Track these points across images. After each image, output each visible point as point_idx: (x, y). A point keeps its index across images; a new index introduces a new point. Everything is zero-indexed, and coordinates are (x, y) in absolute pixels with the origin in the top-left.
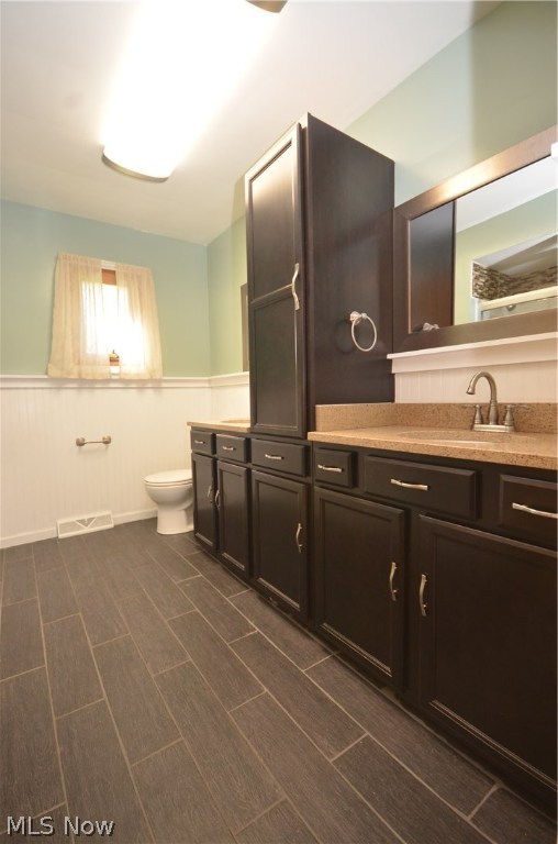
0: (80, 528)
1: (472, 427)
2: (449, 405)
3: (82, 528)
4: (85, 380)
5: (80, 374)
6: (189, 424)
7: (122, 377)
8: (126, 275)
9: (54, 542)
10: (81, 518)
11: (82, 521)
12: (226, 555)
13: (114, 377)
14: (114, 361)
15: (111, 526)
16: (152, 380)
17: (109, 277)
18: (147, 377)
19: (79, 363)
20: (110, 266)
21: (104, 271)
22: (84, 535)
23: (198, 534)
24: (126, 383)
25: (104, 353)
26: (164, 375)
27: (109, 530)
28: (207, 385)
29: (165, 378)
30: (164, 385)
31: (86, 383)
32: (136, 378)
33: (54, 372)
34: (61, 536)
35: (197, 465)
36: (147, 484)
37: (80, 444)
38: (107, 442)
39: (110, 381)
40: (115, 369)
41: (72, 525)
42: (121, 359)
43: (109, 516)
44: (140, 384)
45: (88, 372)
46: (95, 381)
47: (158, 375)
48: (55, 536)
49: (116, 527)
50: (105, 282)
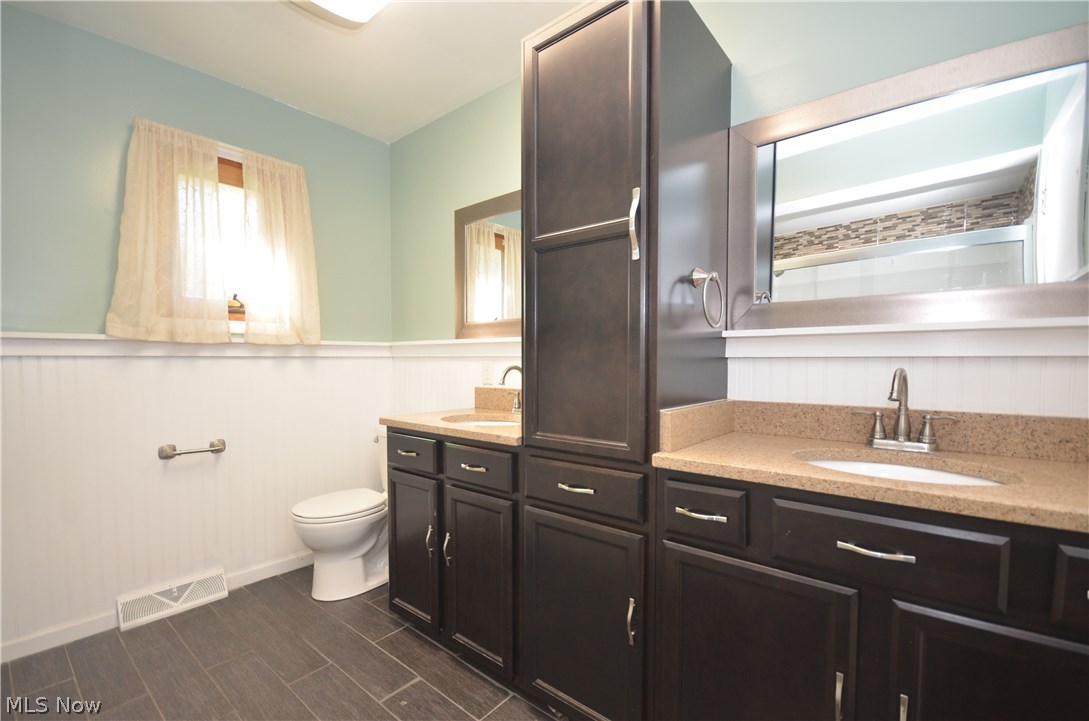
0: (162, 606)
1: (870, 443)
2: (823, 408)
3: (169, 606)
4: (181, 344)
5: (172, 333)
6: (382, 421)
7: (251, 340)
8: (261, 173)
9: (112, 637)
10: (165, 587)
11: (167, 594)
12: (460, 638)
13: (235, 340)
14: (236, 312)
15: (224, 594)
16: (302, 345)
17: (231, 172)
18: (294, 340)
19: (170, 314)
20: (234, 154)
21: (221, 161)
22: (172, 618)
23: (397, 601)
24: (256, 348)
25: (219, 297)
26: (322, 339)
27: (219, 603)
28: (387, 354)
29: (323, 342)
30: (321, 353)
31: (180, 348)
32: (274, 342)
33: (116, 329)
34: (125, 626)
35: (399, 488)
36: (297, 521)
37: (166, 455)
38: (217, 449)
39: (229, 344)
40: (237, 326)
41: (149, 602)
42: (248, 309)
43: (219, 577)
44: (281, 351)
45: (186, 330)
46: (200, 345)
47: (314, 338)
48: (111, 626)
49: (231, 593)
50: (223, 179)
